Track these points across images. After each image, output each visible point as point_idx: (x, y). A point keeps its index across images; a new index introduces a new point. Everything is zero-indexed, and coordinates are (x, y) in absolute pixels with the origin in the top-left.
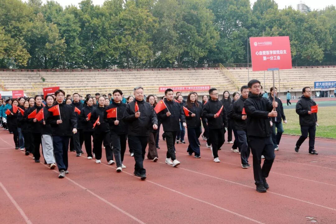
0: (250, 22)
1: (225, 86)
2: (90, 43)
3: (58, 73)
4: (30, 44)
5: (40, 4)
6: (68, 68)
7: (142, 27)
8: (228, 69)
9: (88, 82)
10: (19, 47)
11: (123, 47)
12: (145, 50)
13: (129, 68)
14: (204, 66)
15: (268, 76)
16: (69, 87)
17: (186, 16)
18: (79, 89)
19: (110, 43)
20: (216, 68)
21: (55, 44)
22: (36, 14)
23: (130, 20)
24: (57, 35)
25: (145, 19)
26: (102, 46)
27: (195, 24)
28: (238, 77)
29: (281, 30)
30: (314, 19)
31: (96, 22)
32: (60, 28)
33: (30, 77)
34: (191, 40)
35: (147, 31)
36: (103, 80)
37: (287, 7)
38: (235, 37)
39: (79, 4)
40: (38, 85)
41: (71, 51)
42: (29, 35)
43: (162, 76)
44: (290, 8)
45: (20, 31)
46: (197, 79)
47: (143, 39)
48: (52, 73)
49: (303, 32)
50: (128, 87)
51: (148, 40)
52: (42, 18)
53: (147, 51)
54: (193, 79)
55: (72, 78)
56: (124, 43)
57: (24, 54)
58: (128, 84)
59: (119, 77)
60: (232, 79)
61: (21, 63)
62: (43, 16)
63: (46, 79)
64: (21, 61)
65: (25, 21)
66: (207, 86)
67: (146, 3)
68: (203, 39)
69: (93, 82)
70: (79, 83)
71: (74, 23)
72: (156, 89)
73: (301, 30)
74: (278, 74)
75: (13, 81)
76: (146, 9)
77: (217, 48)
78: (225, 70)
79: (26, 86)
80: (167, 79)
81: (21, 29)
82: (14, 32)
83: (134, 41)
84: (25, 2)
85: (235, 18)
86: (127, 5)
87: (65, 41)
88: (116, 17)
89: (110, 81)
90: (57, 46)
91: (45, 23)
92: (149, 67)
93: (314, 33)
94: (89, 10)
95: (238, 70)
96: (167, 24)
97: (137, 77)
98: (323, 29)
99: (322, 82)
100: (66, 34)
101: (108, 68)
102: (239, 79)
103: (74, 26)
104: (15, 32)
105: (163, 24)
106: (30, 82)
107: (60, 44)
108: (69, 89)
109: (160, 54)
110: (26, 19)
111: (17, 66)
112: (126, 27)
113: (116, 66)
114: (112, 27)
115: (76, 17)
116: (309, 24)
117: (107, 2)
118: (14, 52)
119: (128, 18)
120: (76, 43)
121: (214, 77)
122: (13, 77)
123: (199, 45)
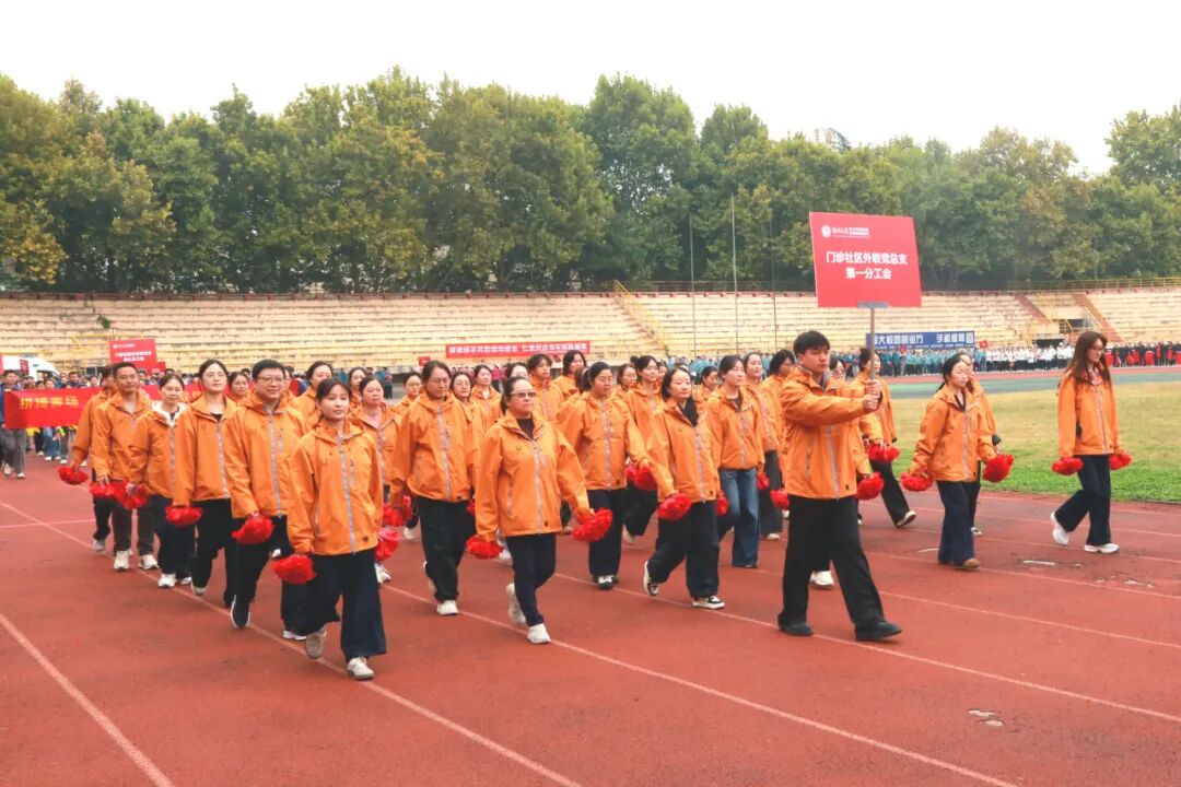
0: (694, 170)
1: (631, 343)
2: (245, 217)
3: (151, 303)
4: (63, 221)
5: (97, 108)
6: (178, 288)
7: (398, 177)
8: (637, 296)
9: (238, 329)
10: (30, 228)
11: (340, 230)
12: (404, 241)
13: (359, 292)
14: (569, 287)
15: (746, 318)
16: (184, 344)
17: (520, 150)
18: (212, 351)
19: (303, 220)
20: (603, 294)
21: (142, 222)
22: (84, 135)
23: (362, 158)
24: (148, 197)
25: (406, 154)
26: (280, 229)
27: (544, 173)
28: (665, 319)
29: (777, 193)
30: (861, 168)
31: (263, 162)
32: (155, 175)
33: (65, 315)
34: (535, 216)
35: (411, 188)
36: (283, 325)
37: (792, 136)
38: (655, 208)
39: (213, 109)
40: (90, 338)
41: (187, 242)
42: (62, 196)
43: (454, 315)
44: (799, 137)
45: (33, 181)
46: (552, 323)
47: (401, 211)
48: (130, 304)
49: (834, 200)
50: (356, 344)
51: (414, 213)
52: (101, 146)
53: (410, 243)
54: (543, 323)
55: (190, 319)
56: (343, 220)
57: (47, 251)
58: (355, 337)
59: (331, 317)
60: (649, 324)
61: (38, 274)
62: (104, 140)
63: (114, 322)
64: (37, 269)
65: (52, 153)
66: (581, 342)
67: (406, 110)
68: (569, 214)
69: (255, 329)
70: (212, 332)
71: (198, 163)
72: (437, 352)
73: (829, 195)
74: (773, 311)
75: (13, 326)
76: (409, 128)
77: (608, 238)
78: (628, 299)
79: (52, 342)
80: (469, 321)
81: (38, 178)
82: (15, 185)
83: (373, 217)
84: (51, 101)
85: (654, 159)
86: (353, 117)
87: (171, 213)
88: (322, 147)
89: (304, 328)
90: (147, 226)
91: (111, 160)
92: (415, 288)
93: (861, 205)
94: (243, 127)
95: (663, 299)
96: (466, 170)
97: (381, 316)
98: (886, 194)
99: (885, 335)
100: (173, 194)
101: (296, 292)
102: (668, 324)
103: (197, 172)
104: (20, 184)
105: (455, 171)
106: (65, 331)
107: (154, 223)
108: (182, 349)
109: (445, 253)
110: (51, 149)
111: (23, 283)
112: (349, 177)
113: (320, 284)
114: (308, 176)
115: (202, 144)
116: (848, 180)
117: (295, 107)
118: (15, 245)
119: (357, 151)
120: (202, 218)
121: (600, 319)
122: (12, 315)
123: (557, 228)
